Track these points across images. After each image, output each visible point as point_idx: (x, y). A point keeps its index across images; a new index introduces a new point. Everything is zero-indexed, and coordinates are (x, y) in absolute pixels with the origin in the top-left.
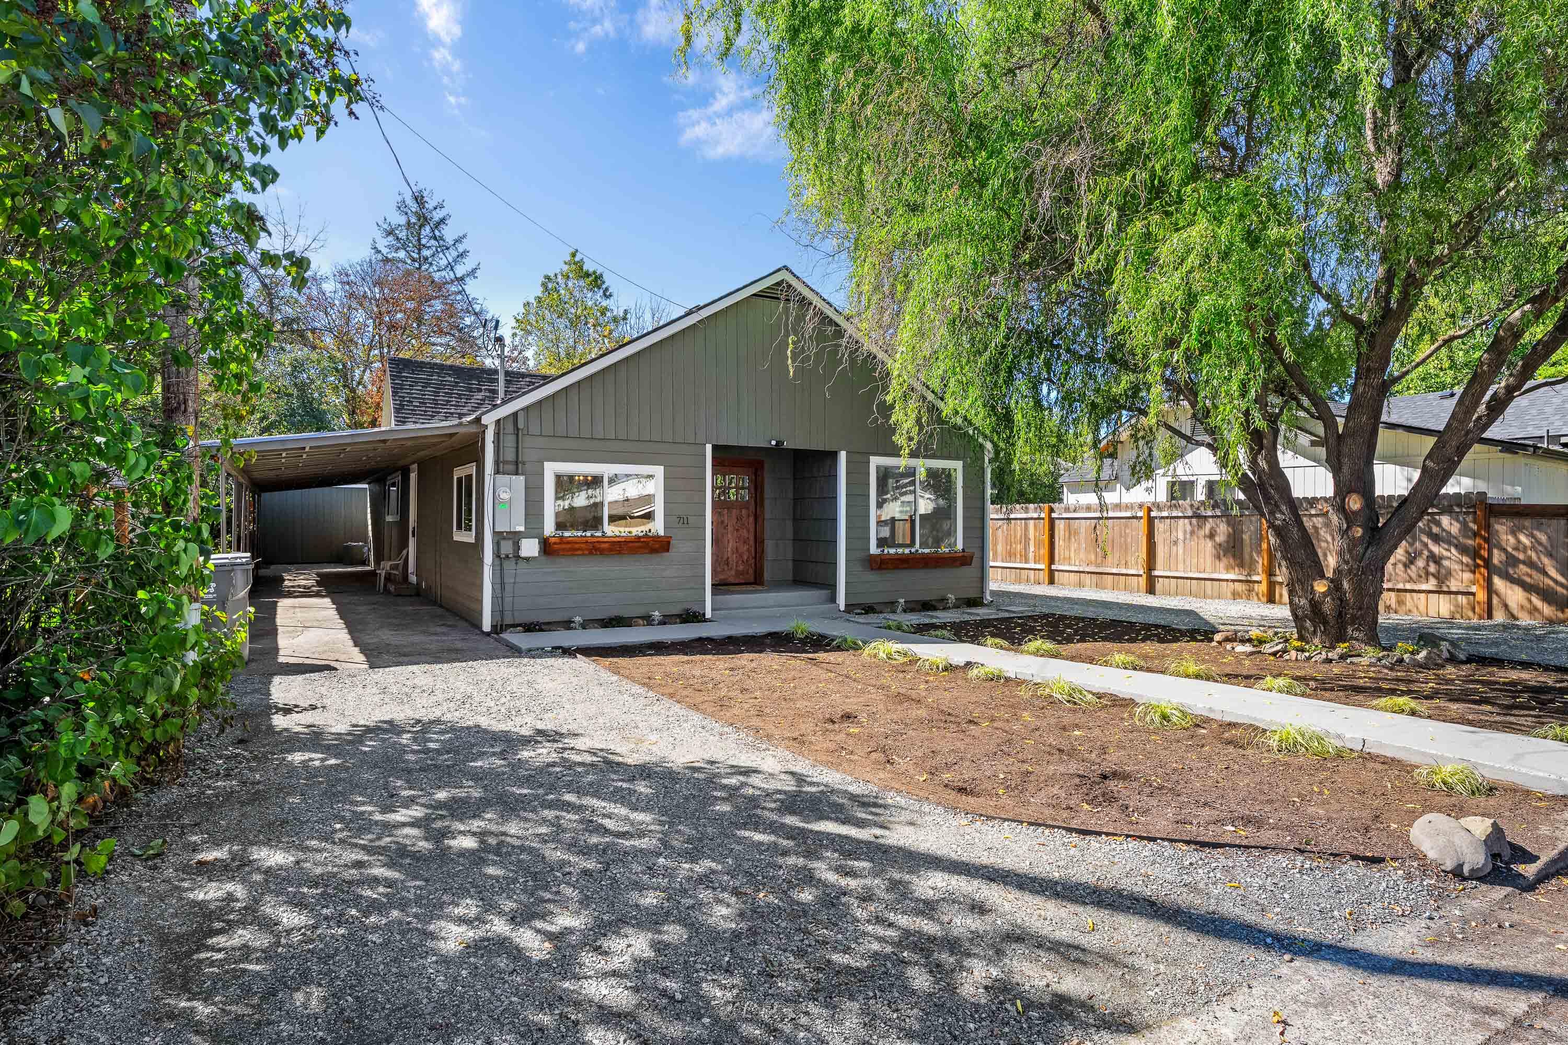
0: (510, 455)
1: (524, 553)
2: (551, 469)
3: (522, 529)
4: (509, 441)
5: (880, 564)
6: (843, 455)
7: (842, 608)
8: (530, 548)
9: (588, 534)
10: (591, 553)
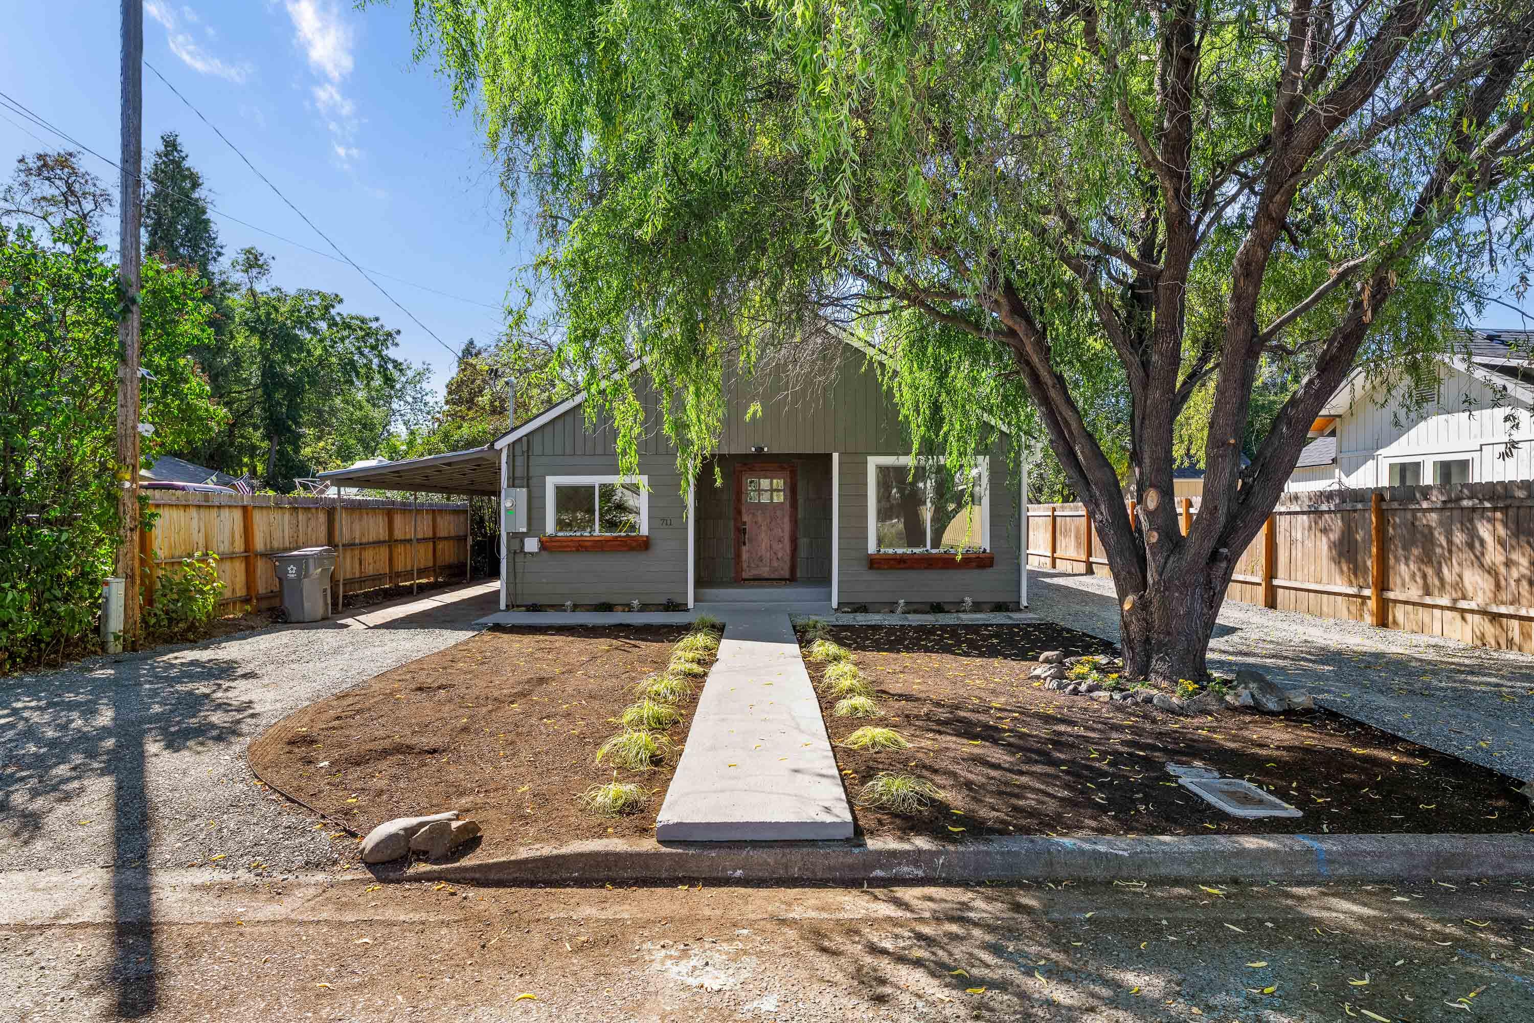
0: (519, 472)
1: (527, 549)
2: (551, 482)
3: (525, 530)
4: (520, 461)
5: (875, 563)
6: (836, 456)
7: (835, 604)
8: (531, 545)
9: (578, 534)
10: (578, 550)
